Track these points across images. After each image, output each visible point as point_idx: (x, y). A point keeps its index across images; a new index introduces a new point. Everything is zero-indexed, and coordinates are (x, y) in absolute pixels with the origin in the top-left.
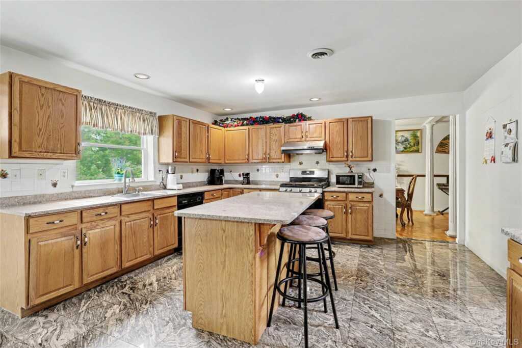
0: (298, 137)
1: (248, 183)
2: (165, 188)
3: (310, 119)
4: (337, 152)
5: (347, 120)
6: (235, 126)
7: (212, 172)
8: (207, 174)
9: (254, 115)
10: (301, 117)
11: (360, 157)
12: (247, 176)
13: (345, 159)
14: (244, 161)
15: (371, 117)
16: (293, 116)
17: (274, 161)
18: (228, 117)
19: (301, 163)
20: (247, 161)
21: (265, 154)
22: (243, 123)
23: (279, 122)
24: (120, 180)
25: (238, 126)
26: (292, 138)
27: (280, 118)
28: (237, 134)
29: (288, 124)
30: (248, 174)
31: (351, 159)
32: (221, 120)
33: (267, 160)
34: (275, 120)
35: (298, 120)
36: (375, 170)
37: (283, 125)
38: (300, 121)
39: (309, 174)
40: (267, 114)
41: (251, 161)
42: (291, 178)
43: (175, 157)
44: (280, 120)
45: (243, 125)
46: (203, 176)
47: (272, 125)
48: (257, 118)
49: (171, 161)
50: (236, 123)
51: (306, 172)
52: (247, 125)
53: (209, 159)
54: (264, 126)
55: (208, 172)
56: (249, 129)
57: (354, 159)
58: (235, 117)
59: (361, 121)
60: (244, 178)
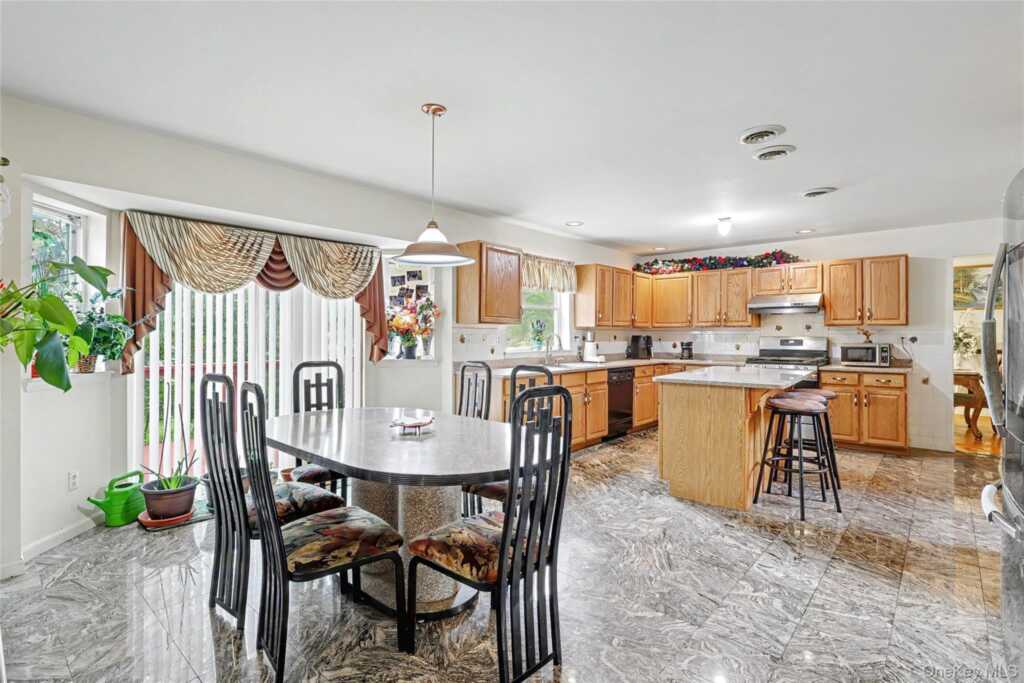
0: (775, 288)
1: (690, 357)
2: (581, 359)
3: (795, 260)
4: (844, 312)
5: (862, 261)
6: (670, 273)
7: (635, 339)
8: (626, 343)
9: (700, 255)
10: (781, 257)
11: (885, 319)
12: (687, 347)
13: (857, 321)
14: (684, 325)
15: (906, 257)
16: (767, 256)
17: (735, 324)
18: (658, 257)
19: (779, 328)
20: (689, 325)
21: (720, 314)
22: (682, 267)
23: (743, 266)
24: (540, 348)
25: (675, 271)
26: (765, 290)
27: (745, 259)
28: (672, 284)
29: (757, 269)
30: (690, 344)
31: (869, 322)
32: (647, 264)
33: (721, 322)
34: (737, 263)
35: (774, 262)
36: (914, 340)
37: (749, 270)
38: (778, 263)
39: (792, 345)
40: (723, 253)
41: (695, 324)
42: (761, 351)
43: (598, 320)
44: (745, 263)
45: (682, 270)
46: (622, 346)
47: (730, 270)
48: (705, 259)
49: (593, 325)
50: (671, 268)
51: (787, 341)
52: (689, 270)
53: (633, 321)
54: (717, 272)
55: (627, 340)
56: (692, 277)
57: (873, 322)
58: (669, 257)
59: (888, 262)
60: (683, 349)
